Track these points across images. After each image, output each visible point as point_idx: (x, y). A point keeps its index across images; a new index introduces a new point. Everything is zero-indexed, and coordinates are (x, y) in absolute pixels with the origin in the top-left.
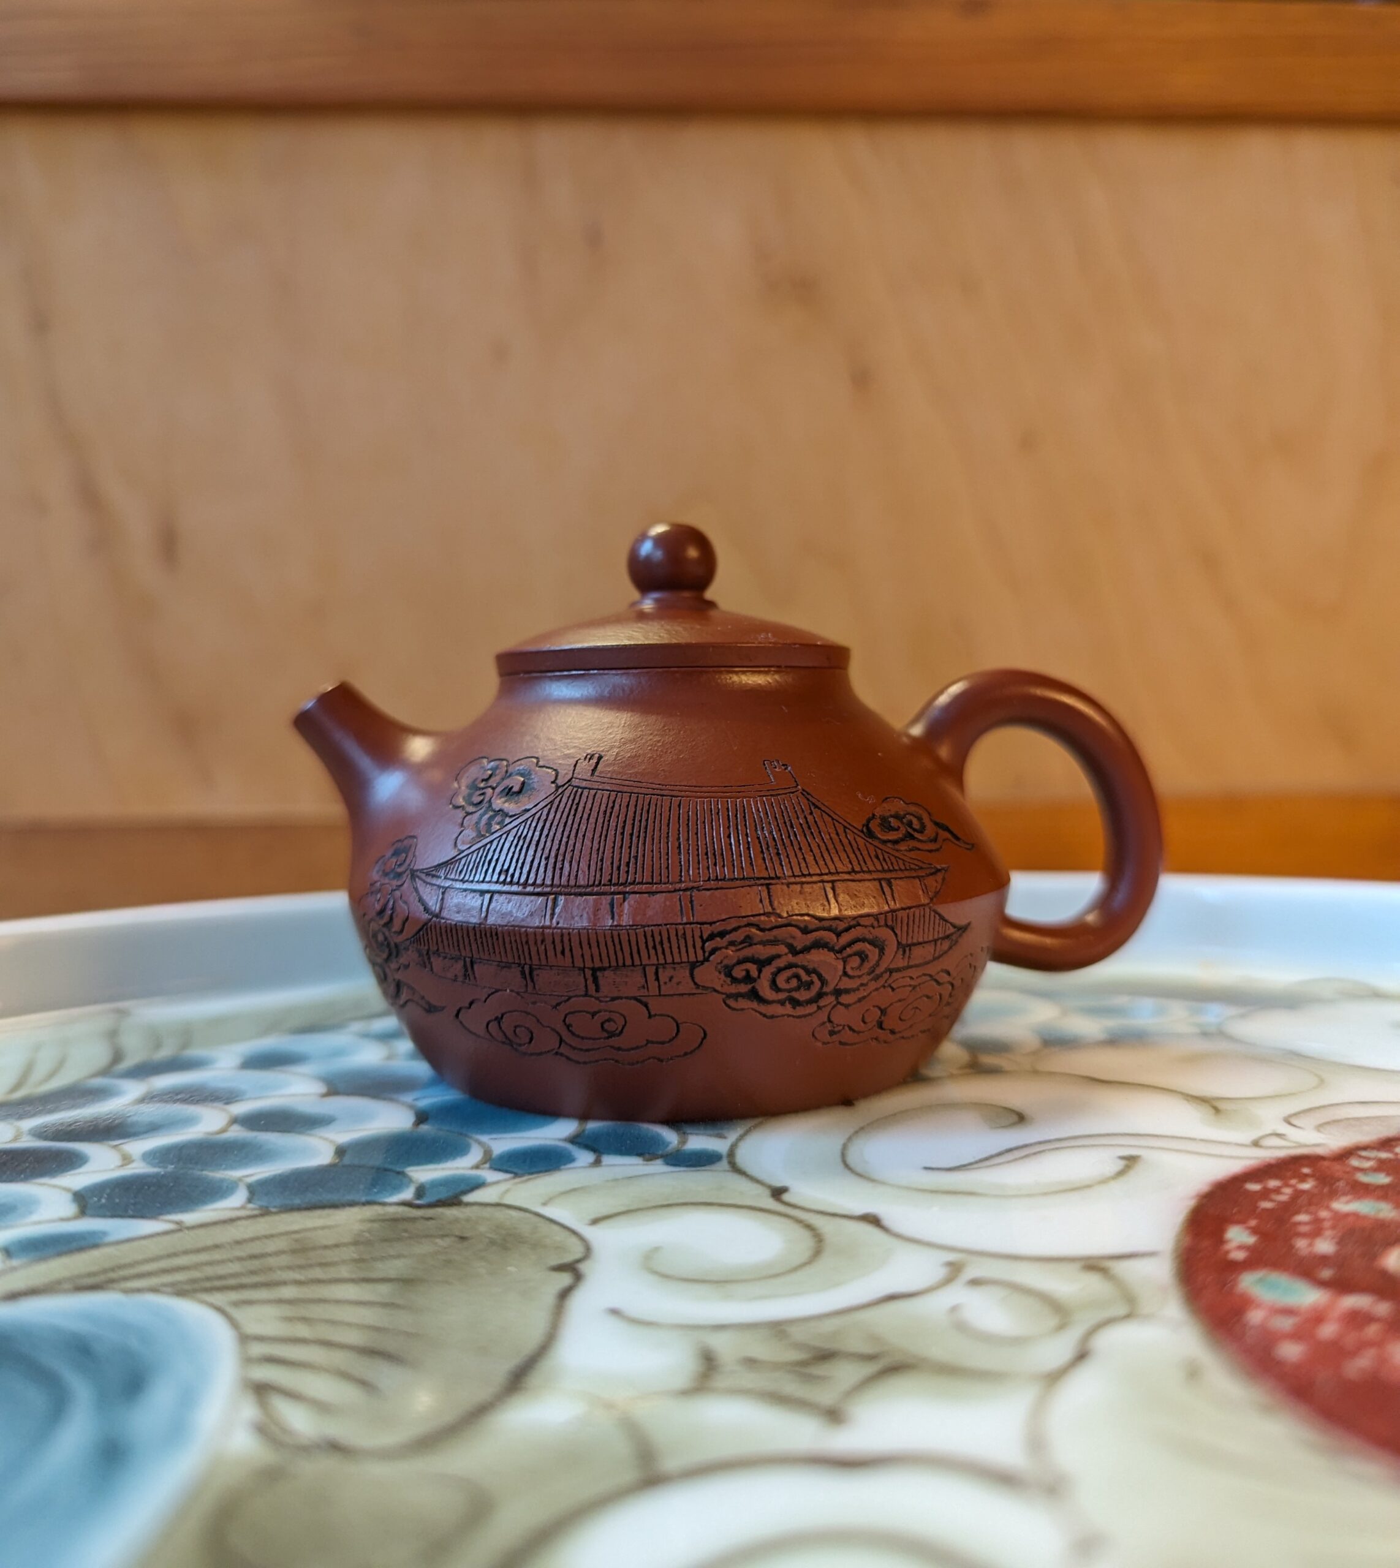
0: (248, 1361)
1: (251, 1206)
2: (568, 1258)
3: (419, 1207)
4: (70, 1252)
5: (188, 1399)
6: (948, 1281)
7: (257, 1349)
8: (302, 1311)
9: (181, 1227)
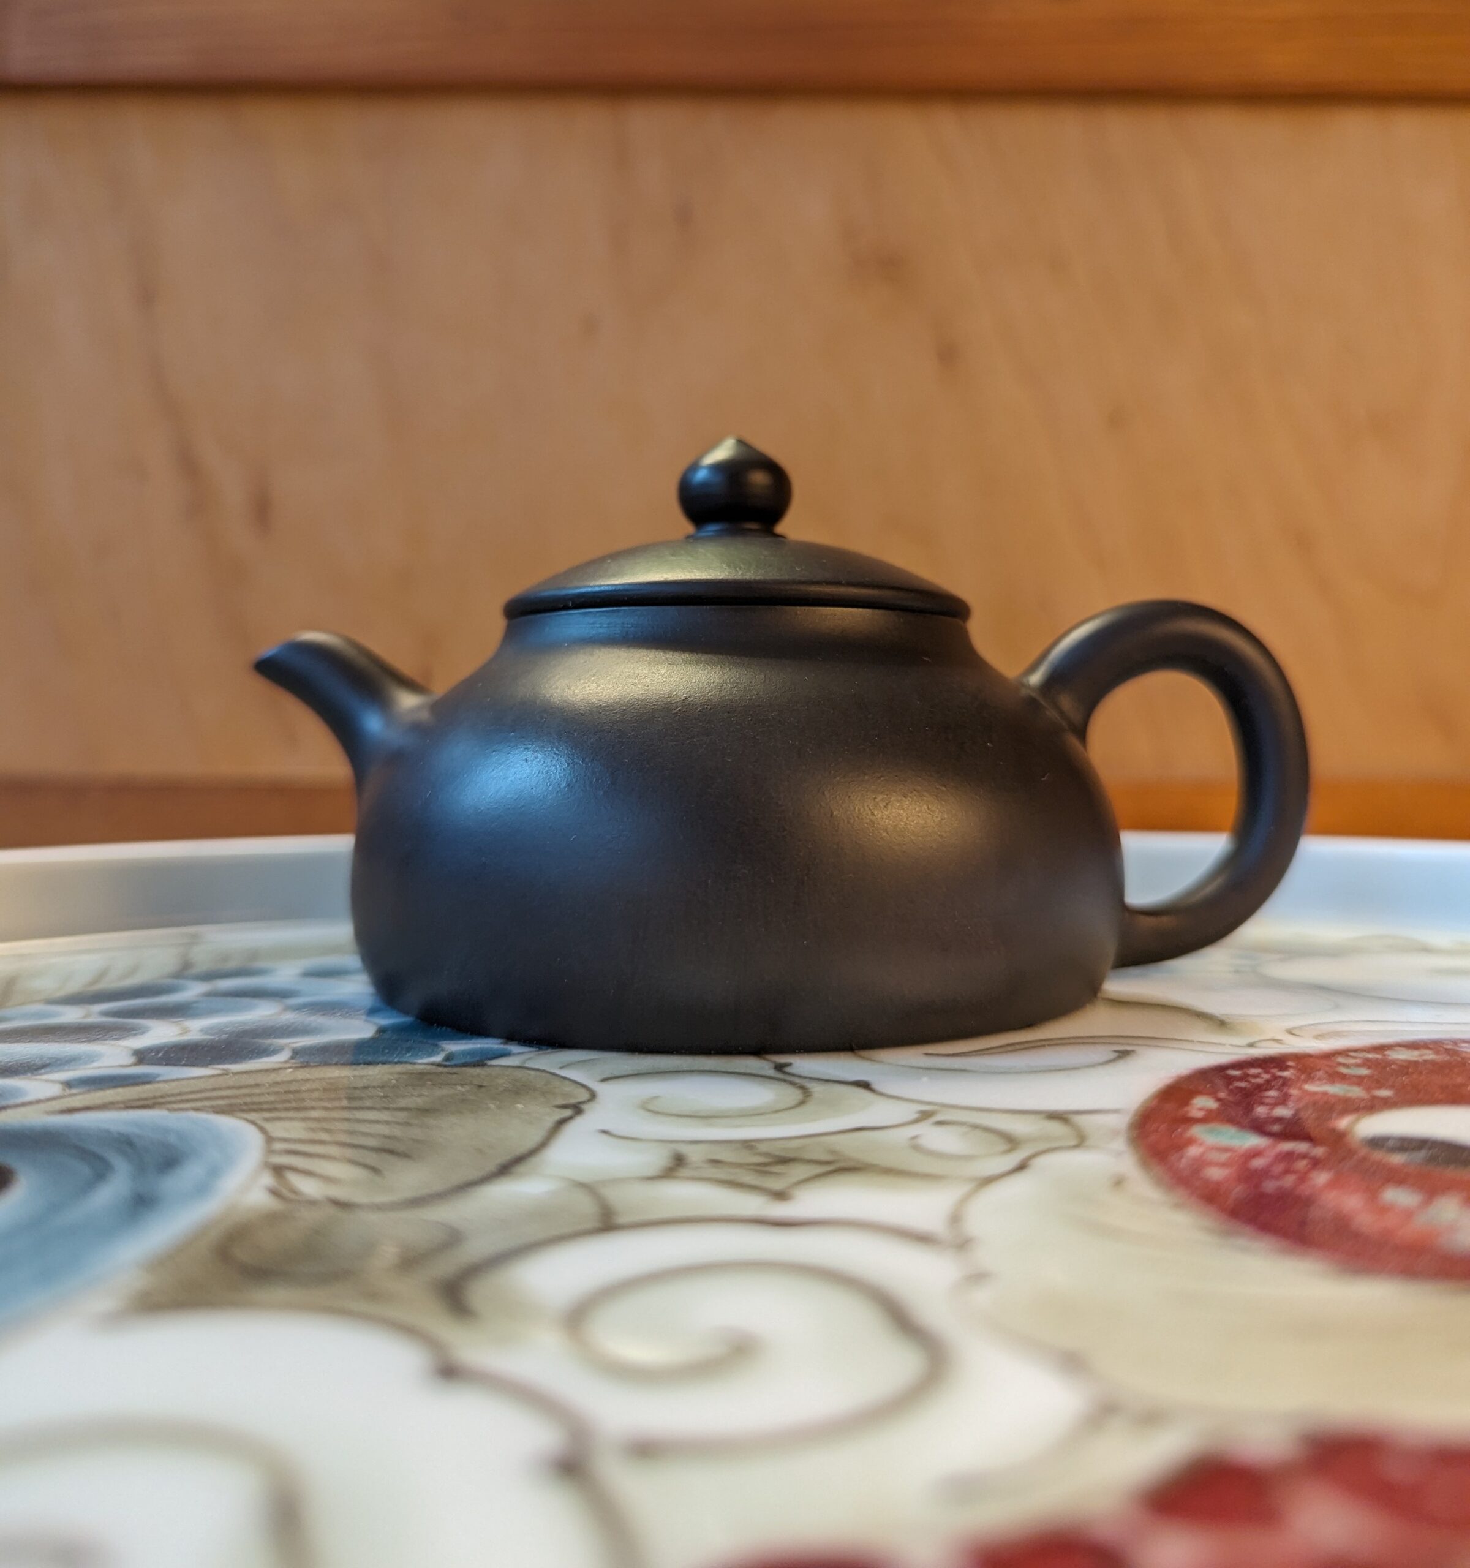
0: (270, 1152)
1: (293, 1061)
2: (572, 1101)
3: (445, 1066)
4: (128, 1085)
5: (215, 1173)
6: (916, 1121)
7: (278, 1146)
8: (325, 1125)
9: (226, 1073)
